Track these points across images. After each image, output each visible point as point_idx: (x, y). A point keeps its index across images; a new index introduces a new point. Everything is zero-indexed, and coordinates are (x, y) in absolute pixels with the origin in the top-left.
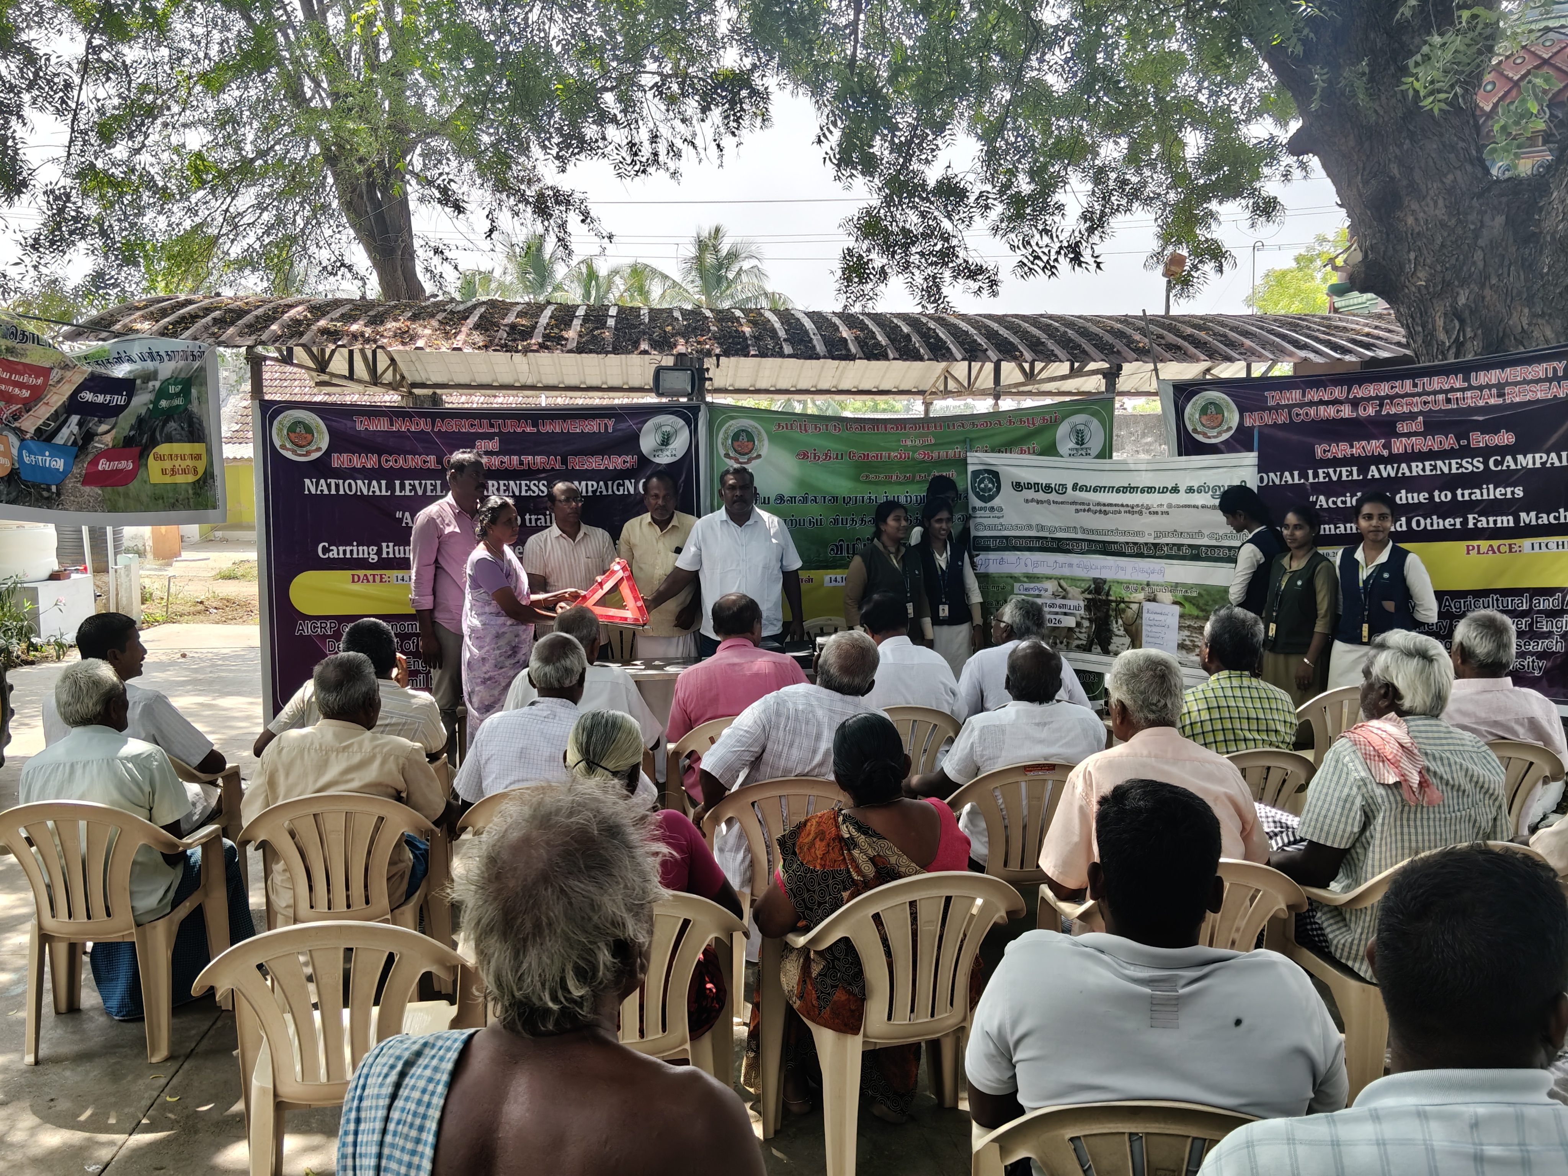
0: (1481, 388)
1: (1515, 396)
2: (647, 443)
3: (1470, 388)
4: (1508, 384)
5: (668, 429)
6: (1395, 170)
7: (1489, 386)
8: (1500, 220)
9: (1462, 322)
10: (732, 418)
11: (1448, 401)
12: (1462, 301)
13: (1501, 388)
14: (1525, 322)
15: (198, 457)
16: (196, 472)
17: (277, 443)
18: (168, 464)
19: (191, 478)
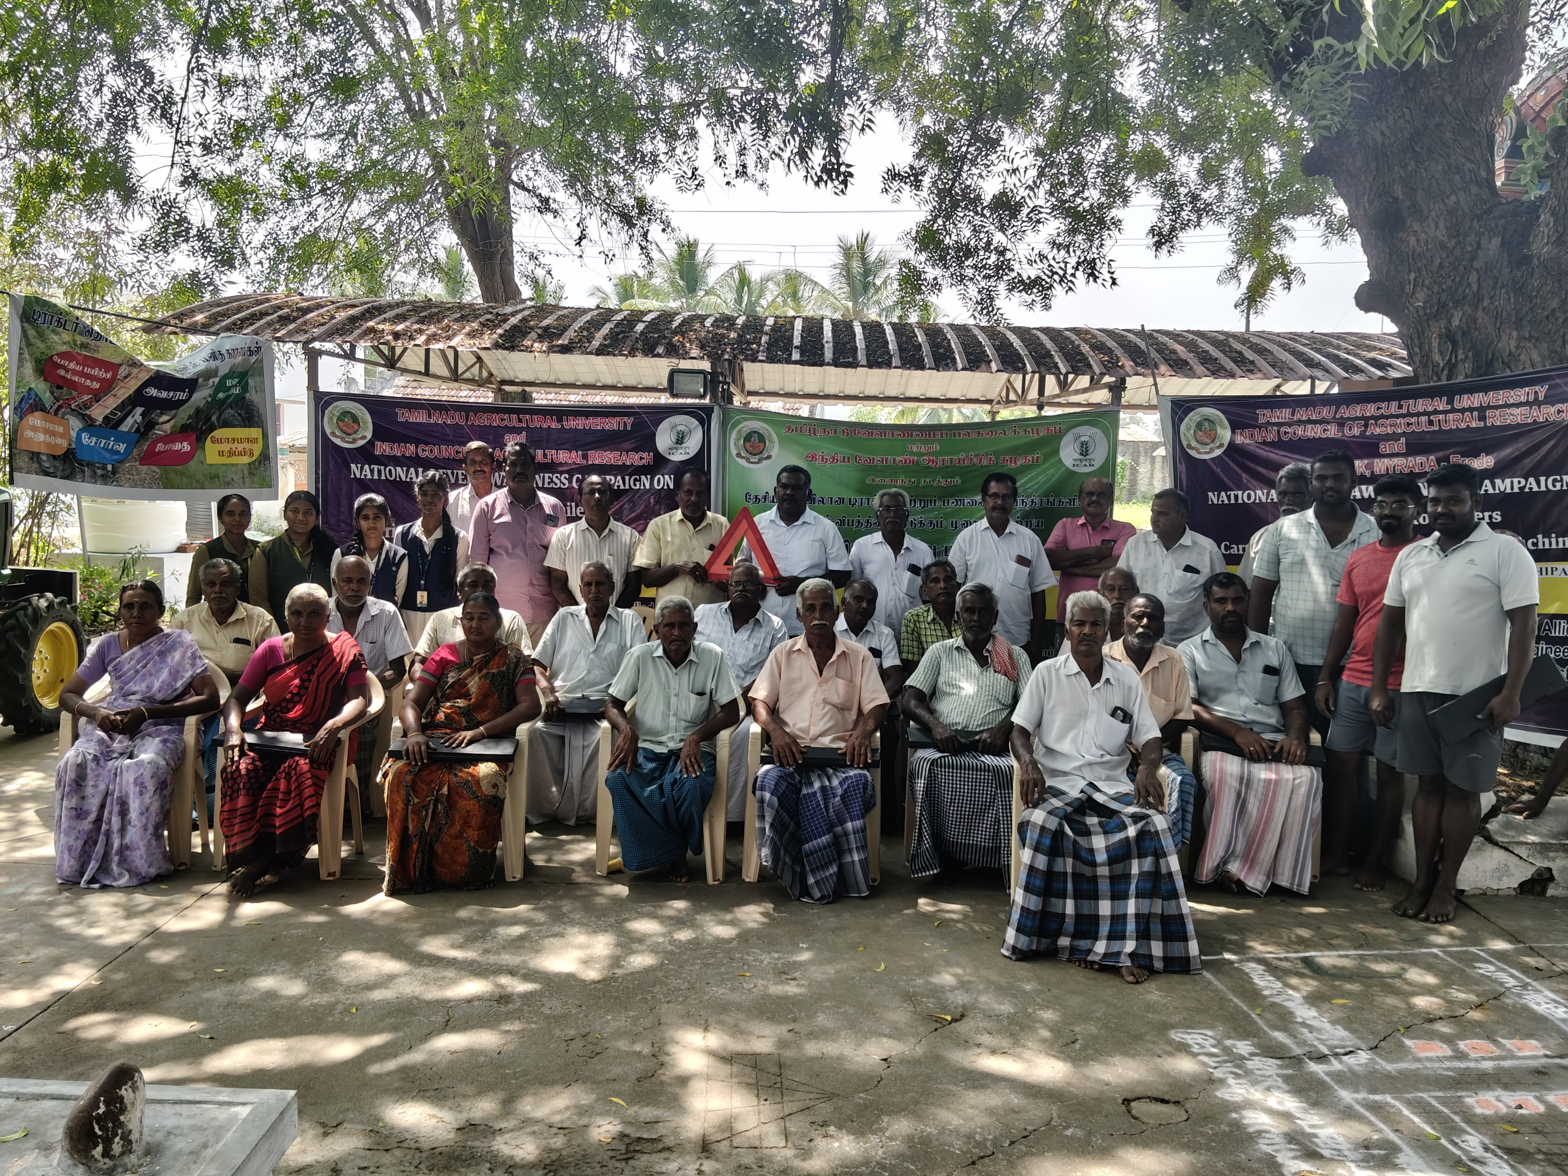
0: (1463, 411)
1: (1496, 419)
2: (663, 440)
3: (1453, 410)
4: (1489, 407)
5: (682, 428)
6: (1398, 191)
7: (1471, 410)
8: (1496, 241)
9: (1455, 344)
10: (745, 420)
11: (1431, 423)
12: (1456, 322)
13: (1482, 411)
14: (1513, 344)
15: (254, 441)
16: (251, 454)
17: (328, 431)
18: (226, 447)
19: (246, 460)
